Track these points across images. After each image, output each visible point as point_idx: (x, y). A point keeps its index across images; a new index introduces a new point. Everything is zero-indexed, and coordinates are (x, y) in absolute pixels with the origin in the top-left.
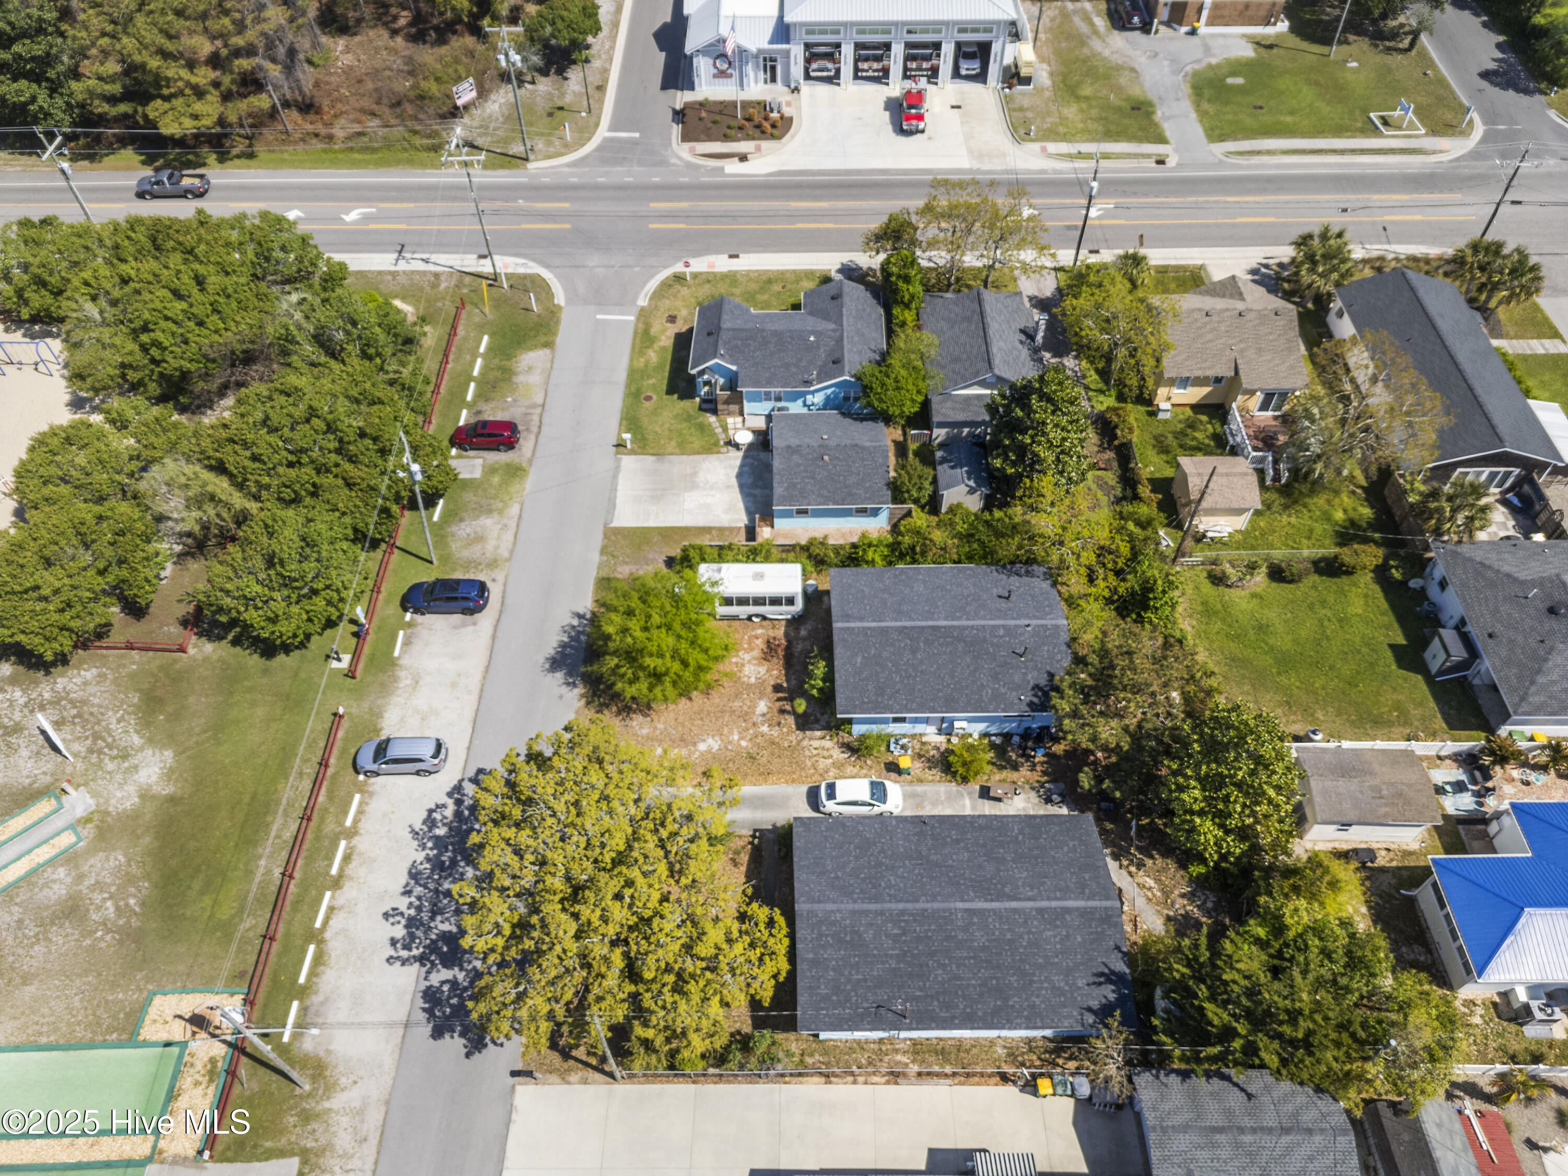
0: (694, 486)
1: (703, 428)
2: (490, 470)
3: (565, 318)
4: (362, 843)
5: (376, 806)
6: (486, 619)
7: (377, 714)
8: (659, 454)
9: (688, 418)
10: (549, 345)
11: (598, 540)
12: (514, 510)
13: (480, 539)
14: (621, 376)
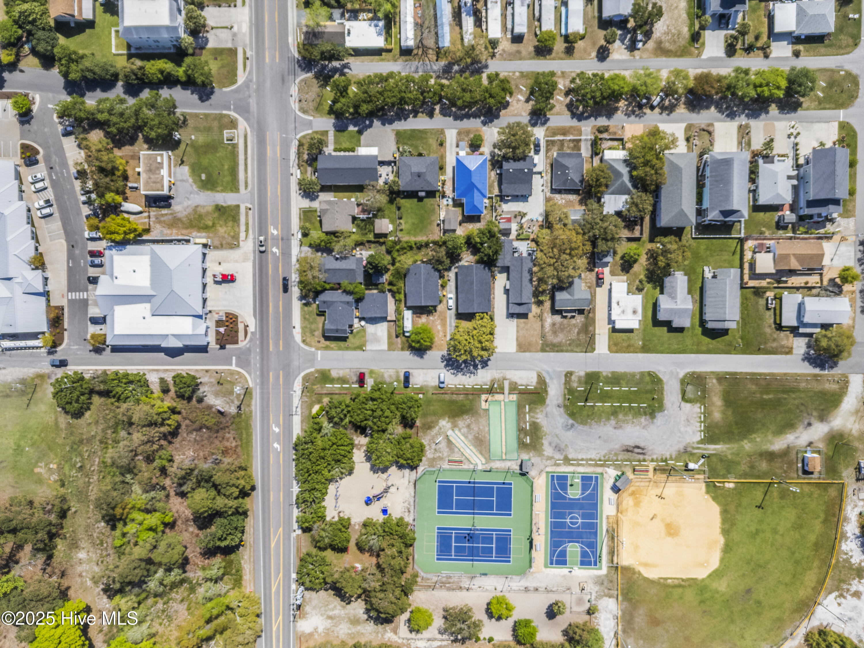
0: (376, 334)
1: (358, 332)
2: (371, 377)
3: (319, 368)
4: (457, 383)
5: (450, 382)
6: (411, 371)
7: (432, 387)
8: (366, 341)
9: (355, 336)
10: (329, 371)
11: (391, 352)
12: (382, 370)
13: (390, 376)
14: (341, 352)
